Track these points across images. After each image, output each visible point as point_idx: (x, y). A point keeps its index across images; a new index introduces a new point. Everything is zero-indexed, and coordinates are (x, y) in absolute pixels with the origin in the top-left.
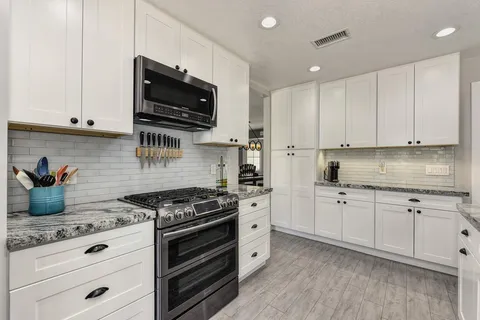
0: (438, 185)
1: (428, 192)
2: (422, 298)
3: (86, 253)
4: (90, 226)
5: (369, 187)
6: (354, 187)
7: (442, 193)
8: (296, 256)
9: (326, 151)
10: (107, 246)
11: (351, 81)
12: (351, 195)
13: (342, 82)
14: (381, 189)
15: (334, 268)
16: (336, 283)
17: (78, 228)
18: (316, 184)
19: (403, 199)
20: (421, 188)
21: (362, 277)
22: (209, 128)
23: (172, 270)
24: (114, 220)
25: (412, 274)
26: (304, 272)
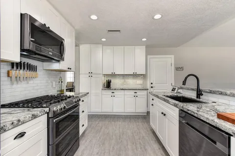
0: (140, 87)
1: (139, 90)
2: (140, 124)
3: (14, 139)
4: (19, 121)
5: (122, 89)
6: (117, 89)
7: (143, 90)
8: (97, 123)
9: (105, 75)
10: (25, 133)
11: (115, 47)
12: (117, 93)
13: (112, 47)
14: (126, 89)
15: (113, 123)
16: (116, 128)
17: (12, 123)
18: (102, 89)
19: (132, 93)
20: (137, 88)
21: (123, 123)
22: (59, 61)
23: (57, 139)
24: (31, 116)
25: (136, 118)
26: (103, 127)
